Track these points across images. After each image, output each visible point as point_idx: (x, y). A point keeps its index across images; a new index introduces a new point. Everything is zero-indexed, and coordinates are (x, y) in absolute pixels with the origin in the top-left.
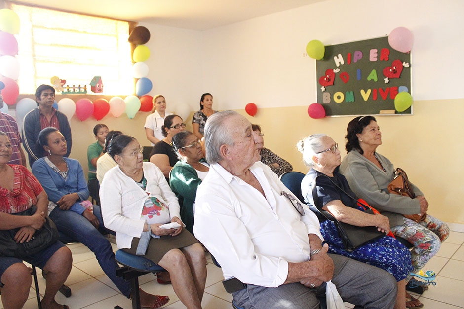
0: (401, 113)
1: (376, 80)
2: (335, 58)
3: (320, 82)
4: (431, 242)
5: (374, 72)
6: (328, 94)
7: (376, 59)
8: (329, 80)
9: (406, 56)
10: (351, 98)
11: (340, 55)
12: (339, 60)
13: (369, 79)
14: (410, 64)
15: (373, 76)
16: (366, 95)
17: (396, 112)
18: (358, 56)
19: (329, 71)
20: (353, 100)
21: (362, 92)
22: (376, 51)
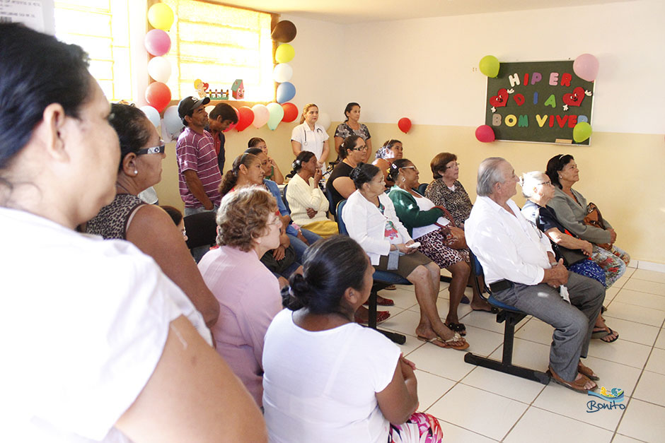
0: (579, 143)
1: (554, 106)
2: (510, 77)
3: (490, 102)
4: (619, 267)
5: (552, 97)
6: (500, 117)
7: (556, 84)
8: (501, 100)
9: (590, 86)
10: (524, 122)
11: (516, 75)
12: (514, 80)
13: (546, 104)
14: (592, 93)
15: (551, 101)
16: (541, 121)
17: (573, 142)
18: (536, 78)
19: (503, 91)
20: (527, 125)
21: (538, 117)
22: (557, 75)
